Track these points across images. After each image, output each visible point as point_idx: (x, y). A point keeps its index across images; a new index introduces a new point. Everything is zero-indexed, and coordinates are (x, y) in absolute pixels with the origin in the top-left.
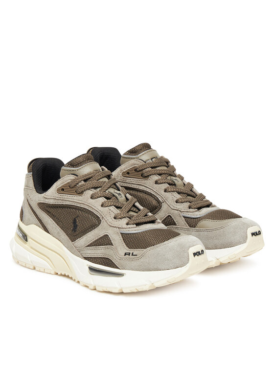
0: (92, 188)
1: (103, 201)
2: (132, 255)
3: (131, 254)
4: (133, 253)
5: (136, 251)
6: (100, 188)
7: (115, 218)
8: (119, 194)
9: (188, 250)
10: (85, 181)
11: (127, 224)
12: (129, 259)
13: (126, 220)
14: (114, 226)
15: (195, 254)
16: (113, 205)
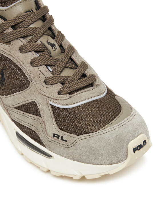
0: (21, 38)
1: (33, 58)
2: (62, 139)
3: (60, 138)
4: (62, 137)
5: (66, 136)
6: (31, 37)
7: (45, 82)
8: (53, 45)
9: (127, 144)
10: (14, 27)
11: (59, 93)
12: (57, 143)
13: (57, 87)
14: (44, 93)
15: (135, 150)
16: (43, 65)
